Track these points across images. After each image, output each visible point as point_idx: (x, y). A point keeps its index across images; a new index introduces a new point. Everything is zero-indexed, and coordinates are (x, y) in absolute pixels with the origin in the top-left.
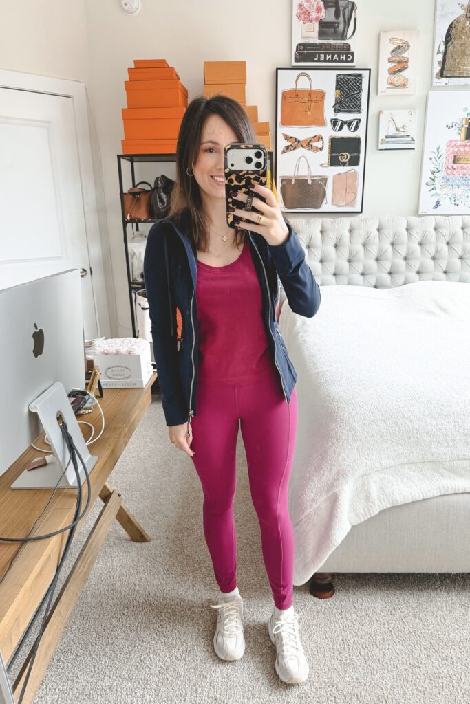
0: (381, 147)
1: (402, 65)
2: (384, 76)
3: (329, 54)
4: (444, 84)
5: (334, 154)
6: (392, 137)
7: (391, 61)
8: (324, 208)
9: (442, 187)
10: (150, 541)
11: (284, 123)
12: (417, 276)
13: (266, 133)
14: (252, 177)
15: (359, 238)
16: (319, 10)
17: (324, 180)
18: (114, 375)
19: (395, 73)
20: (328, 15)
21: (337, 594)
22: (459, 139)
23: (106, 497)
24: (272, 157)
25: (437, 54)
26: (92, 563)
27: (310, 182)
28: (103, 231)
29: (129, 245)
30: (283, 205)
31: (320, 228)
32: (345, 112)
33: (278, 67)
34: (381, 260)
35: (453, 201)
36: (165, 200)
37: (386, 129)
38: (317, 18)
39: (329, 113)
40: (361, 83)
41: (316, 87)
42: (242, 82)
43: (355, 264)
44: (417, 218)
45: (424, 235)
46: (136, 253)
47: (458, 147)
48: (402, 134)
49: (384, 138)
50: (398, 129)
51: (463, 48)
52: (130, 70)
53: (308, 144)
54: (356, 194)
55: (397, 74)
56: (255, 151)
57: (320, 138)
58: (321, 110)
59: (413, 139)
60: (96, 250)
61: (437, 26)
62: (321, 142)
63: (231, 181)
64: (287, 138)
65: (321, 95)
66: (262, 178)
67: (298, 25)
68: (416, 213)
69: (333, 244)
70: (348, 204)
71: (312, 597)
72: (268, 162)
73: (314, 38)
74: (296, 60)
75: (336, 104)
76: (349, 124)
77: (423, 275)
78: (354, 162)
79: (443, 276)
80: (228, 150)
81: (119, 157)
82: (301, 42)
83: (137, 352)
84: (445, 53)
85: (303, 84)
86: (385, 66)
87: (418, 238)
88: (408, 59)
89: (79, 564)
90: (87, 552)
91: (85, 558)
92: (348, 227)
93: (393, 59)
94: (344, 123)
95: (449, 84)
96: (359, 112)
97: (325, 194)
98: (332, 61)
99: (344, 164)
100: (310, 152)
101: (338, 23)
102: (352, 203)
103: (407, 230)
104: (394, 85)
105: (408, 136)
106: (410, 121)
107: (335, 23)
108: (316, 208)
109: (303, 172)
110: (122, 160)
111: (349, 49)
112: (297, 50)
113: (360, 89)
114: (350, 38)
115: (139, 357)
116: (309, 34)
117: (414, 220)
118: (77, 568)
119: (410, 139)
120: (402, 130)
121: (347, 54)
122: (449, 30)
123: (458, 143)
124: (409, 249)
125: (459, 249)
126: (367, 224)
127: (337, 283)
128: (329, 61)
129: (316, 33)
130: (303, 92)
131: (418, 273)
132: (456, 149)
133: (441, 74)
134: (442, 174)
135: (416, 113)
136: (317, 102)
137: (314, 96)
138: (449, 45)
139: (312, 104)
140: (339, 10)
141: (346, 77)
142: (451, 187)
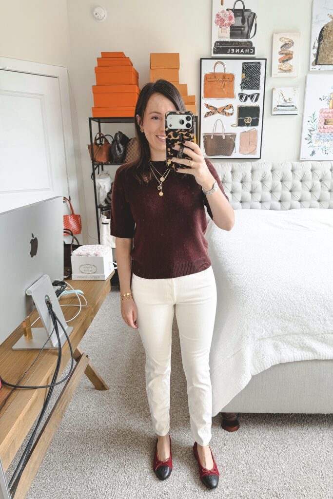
0: (274, 113)
1: (288, 56)
2: (276, 64)
3: (237, 48)
4: (317, 69)
5: (241, 118)
6: (282, 106)
7: (281, 54)
8: (234, 156)
9: (316, 141)
10: (109, 389)
11: (206, 96)
12: (299, 204)
13: (193, 103)
14: (184, 133)
15: (258, 176)
16: (230, 18)
17: (234, 136)
18: (85, 271)
19: (283, 62)
20: (237, 22)
21: (241, 428)
22: (328, 107)
23: (77, 357)
24: (197, 120)
25: (313, 49)
26: (67, 404)
27: (224, 138)
28: (79, 170)
29: (97, 181)
30: (205, 153)
31: (231, 169)
32: (248, 89)
33: (202, 58)
34: (273, 192)
35: (324, 151)
36: (122, 149)
37: (277, 101)
38: (229, 24)
39: (237, 89)
40: (259, 69)
41: (228, 71)
42: (177, 67)
43: (255, 195)
44: (298, 163)
45: (304, 175)
46: (102, 186)
47: (327, 113)
48: (288, 104)
49: (276, 107)
50: (285, 101)
52: (98, 59)
53: (223, 111)
54: (256, 146)
55: (285, 63)
56: (186, 116)
57: (231, 107)
58: (232, 87)
59: (296, 108)
60: (73, 184)
61: (313, 30)
62: (231, 109)
63: (170, 136)
64: (208, 106)
65: (232, 77)
66: (190, 134)
67: (216, 29)
68: (298, 159)
69: (239, 181)
70: (250, 153)
71: (223, 430)
72: (195, 123)
73: (227, 38)
74: (215, 53)
75: (242, 83)
76: (252, 97)
77: (303, 203)
78: (255, 123)
79: (318, 203)
80: (168, 115)
81: (90, 119)
82: (218, 40)
83: (101, 255)
84: (318, 48)
85: (219, 69)
86: (277, 57)
87: (300, 177)
88: (293, 52)
89: (58, 404)
90: (64, 396)
91: (62, 400)
92: (250, 169)
93: (282, 52)
94: (248, 96)
95: (321, 70)
96: (258, 89)
97: (234, 146)
98: (239, 53)
99: (248, 125)
100: (224, 116)
101: (244, 27)
102: (253, 152)
103: (292, 171)
104: (283, 70)
105: (293, 106)
106: (294, 95)
107: (242, 27)
108: (228, 155)
109: (219, 131)
110: (92, 122)
111: (252, 45)
112: (215, 46)
113: (259, 72)
114: (252, 37)
115: (102, 258)
116: (224, 35)
117: (297, 164)
118: (57, 408)
119: (294, 107)
120: (288, 101)
121: (250, 49)
122: (321, 32)
123: (328, 111)
124: (293, 185)
125: (328, 184)
126: (263, 167)
127: (243, 208)
128: (237, 53)
129: (228, 34)
130: (219, 74)
131: (300, 201)
132: (326, 115)
133: (316, 63)
134: (316, 132)
135: (298, 89)
136: (229, 82)
137: (227, 77)
138: (321, 43)
139: (226, 83)
140: (245, 18)
141: (249, 64)
142: (322, 141)
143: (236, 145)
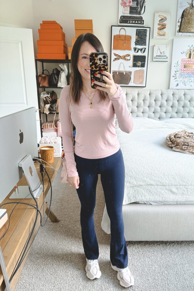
0: (154, 60)
1: (163, 27)
2: (156, 31)
3: (134, 20)
4: (180, 35)
5: (135, 62)
6: (159, 56)
8: (130, 85)
9: (179, 78)
11: (114, 49)
15: (142, 97)
16: (130, 2)
17: (131, 73)
20: (134, 4)
22: (186, 58)
25: (178, 22)
27: (124, 74)
32: (139, 45)
33: (113, 25)
34: (150, 107)
35: (184, 84)
37: (156, 53)
38: (129, 5)
39: (133, 45)
40: (146, 33)
41: (128, 34)
43: (140, 108)
45: (168, 97)
47: (186, 61)
48: (163, 55)
49: (155, 56)
50: (161, 53)
51: (189, 20)
53: (124, 58)
54: (143, 79)
55: (161, 30)
57: (129, 55)
58: (130, 44)
59: (167, 57)
61: (178, 12)
62: (129, 57)
64: (115, 55)
65: (130, 38)
67: (121, 8)
69: (131, 100)
70: (140, 83)
73: (128, 14)
74: (120, 23)
75: (136, 42)
76: (141, 50)
77: (167, 114)
78: (143, 66)
79: (176, 114)
82: (122, 15)
84: (181, 22)
85: (123, 33)
86: (157, 27)
87: (166, 99)
88: (166, 24)
92: (137, 93)
93: (160, 24)
94: (139, 49)
95: (183, 35)
96: (145, 45)
97: (130, 79)
99: (139, 66)
100: (125, 61)
101: (138, 8)
102: (142, 83)
103: (161, 95)
104: (160, 34)
105: (165, 56)
106: (166, 50)
107: (136, 8)
108: (127, 84)
109: (122, 69)
111: (142, 19)
112: (120, 18)
113: (146, 35)
114: (142, 14)
116: (126, 12)
117: (164, 91)
119: (166, 57)
120: (163, 53)
121: (141, 21)
122: (183, 13)
124: (161, 103)
125: (182, 103)
126: (145, 92)
128: (134, 23)
129: (128, 12)
130: (122, 36)
133: (180, 31)
134: (179, 72)
135: (168, 47)
136: (128, 40)
137: (126, 38)
138: (183, 19)
139: (126, 41)
140: (138, 2)
141: (140, 30)
142: (183, 78)
143: (131, 78)
